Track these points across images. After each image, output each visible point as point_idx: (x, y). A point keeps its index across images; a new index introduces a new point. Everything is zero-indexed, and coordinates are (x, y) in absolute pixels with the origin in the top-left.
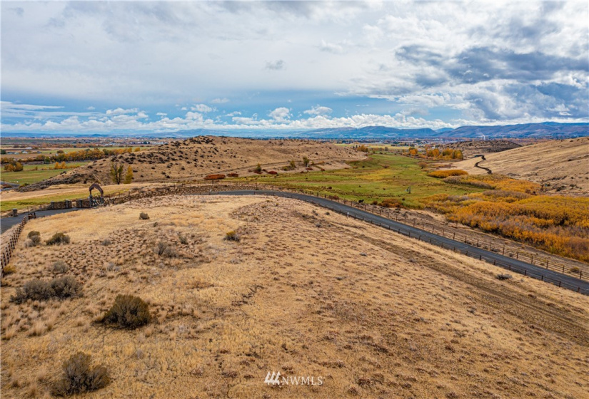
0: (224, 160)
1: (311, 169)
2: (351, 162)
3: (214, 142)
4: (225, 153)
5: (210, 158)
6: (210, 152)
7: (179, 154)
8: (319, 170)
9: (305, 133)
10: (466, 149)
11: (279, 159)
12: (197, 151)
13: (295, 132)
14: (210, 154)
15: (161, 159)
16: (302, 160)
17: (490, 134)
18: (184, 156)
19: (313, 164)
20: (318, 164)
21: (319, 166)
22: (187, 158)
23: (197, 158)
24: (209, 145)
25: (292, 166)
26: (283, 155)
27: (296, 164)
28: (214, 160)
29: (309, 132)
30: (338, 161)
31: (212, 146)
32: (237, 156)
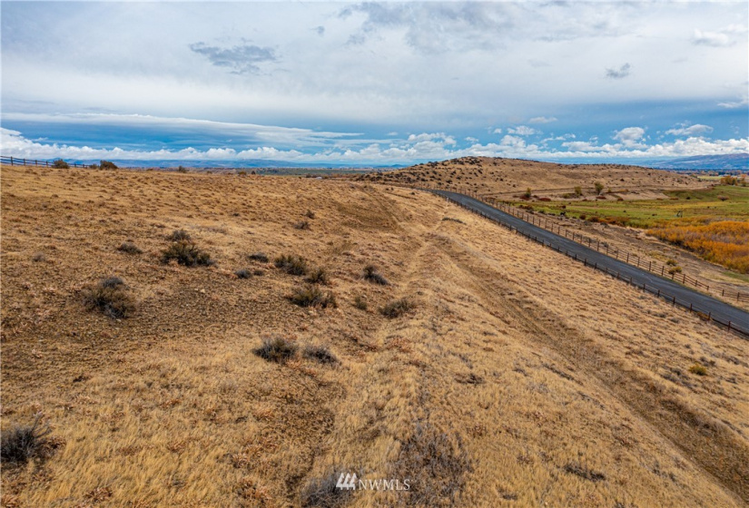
0: (487, 183)
1: (604, 198)
2: (672, 192)
3: (481, 163)
4: (490, 175)
5: (468, 181)
6: (471, 173)
7: (431, 174)
8: (615, 199)
9: (670, 163)
11: (563, 184)
12: (455, 172)
13: (655, 161)
14: (471, 176)
15: (409, 179)
16: (594, 186)
18: (437, 176)
19: (610, 193)
20: (617, 192)
21: (619, 195)
22: (440, 179)
23: (452, 179)
24: (475, 166)
25: (578, 193)
26: (570, 180)
27: (583, 191)
28: (472, 183)
29: (677, 160)
30: (652, 190)
31: (477, 167)
32: (505, 179)
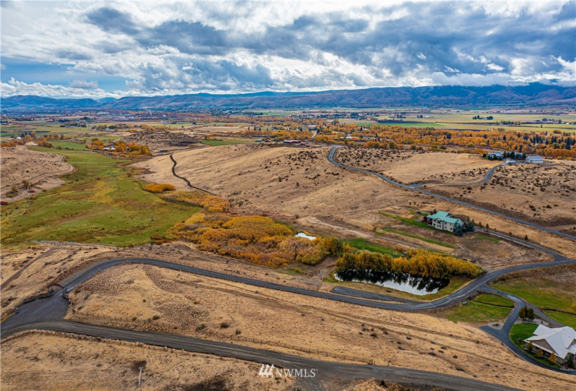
1: (33, 192)
2: (63, 176)
8: (40, 191)
10: (150, 142)
17: (153, 105)
19: (32, 185)
20: (36, 184)
25: (14, 191)
27: (16, 187)
30: (50, 177)
